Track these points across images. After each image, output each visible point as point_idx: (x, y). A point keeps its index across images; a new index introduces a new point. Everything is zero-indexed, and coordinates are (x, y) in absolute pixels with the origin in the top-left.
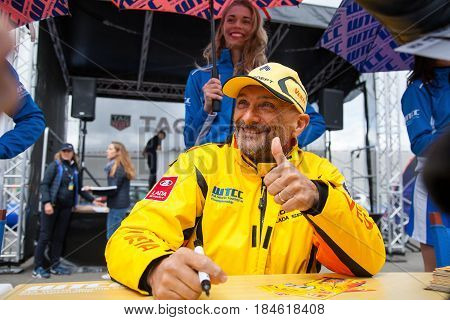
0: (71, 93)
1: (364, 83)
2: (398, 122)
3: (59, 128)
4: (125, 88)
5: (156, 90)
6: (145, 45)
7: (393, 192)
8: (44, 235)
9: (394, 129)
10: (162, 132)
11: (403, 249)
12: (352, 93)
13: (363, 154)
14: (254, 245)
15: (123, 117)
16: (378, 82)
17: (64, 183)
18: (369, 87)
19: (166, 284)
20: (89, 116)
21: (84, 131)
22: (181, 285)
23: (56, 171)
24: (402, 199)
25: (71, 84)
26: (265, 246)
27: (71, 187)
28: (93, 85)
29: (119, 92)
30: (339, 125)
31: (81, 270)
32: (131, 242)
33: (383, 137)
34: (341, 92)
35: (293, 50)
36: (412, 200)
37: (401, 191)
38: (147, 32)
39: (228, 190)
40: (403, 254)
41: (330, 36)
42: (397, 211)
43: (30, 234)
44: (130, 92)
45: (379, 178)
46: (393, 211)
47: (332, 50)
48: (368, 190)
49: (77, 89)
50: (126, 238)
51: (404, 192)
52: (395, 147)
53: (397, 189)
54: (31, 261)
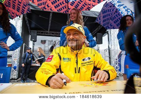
0: (30, 35)
1: (108, 32)
2: (117, 42)
3: (27, 44)
4: (45, 33)
5: (53, 34)
6: (50, 22)
7: (116, 60)
8: (23, 72)
9: (116, 44)
10: (54, 45)
11: (118, 76)
12: (105, 34)
13: (108, 50)
14: (76, 73)
15: (44, 41)
16: (111, 31)
17: (28, 58)
18: (109, 33)
19: (54, 83)
20: (35, 40)
21: (34, 44)
22: (58, 83)
23: (26, 55)
24: (118, 62)
25: (31, 32)
26: (79, 73)
27: (30, 59)
28: (36, 32)
29: (43, 34)
30: (101, 43)
31: (33, 81)
32: (43, 73)
33: (113, 46)
34: (102, 34)
35: (89, 23)
36: (120, 63)
37: (118, 60)
38: (50, 18)
39: (67, 58)
40: (118, 77)
41: (98, 19)
42: (117, 65)
43: (20, 71)
44: (46, 34)
45: (112, 57)
46: (116, 65)
47: (99, 23)
48: (109, 60)
49: (32, 34)
50: (41, 72)
51: (118, 61)
52: (116, 49)
53: (117, 60)
54: (20, 79)
